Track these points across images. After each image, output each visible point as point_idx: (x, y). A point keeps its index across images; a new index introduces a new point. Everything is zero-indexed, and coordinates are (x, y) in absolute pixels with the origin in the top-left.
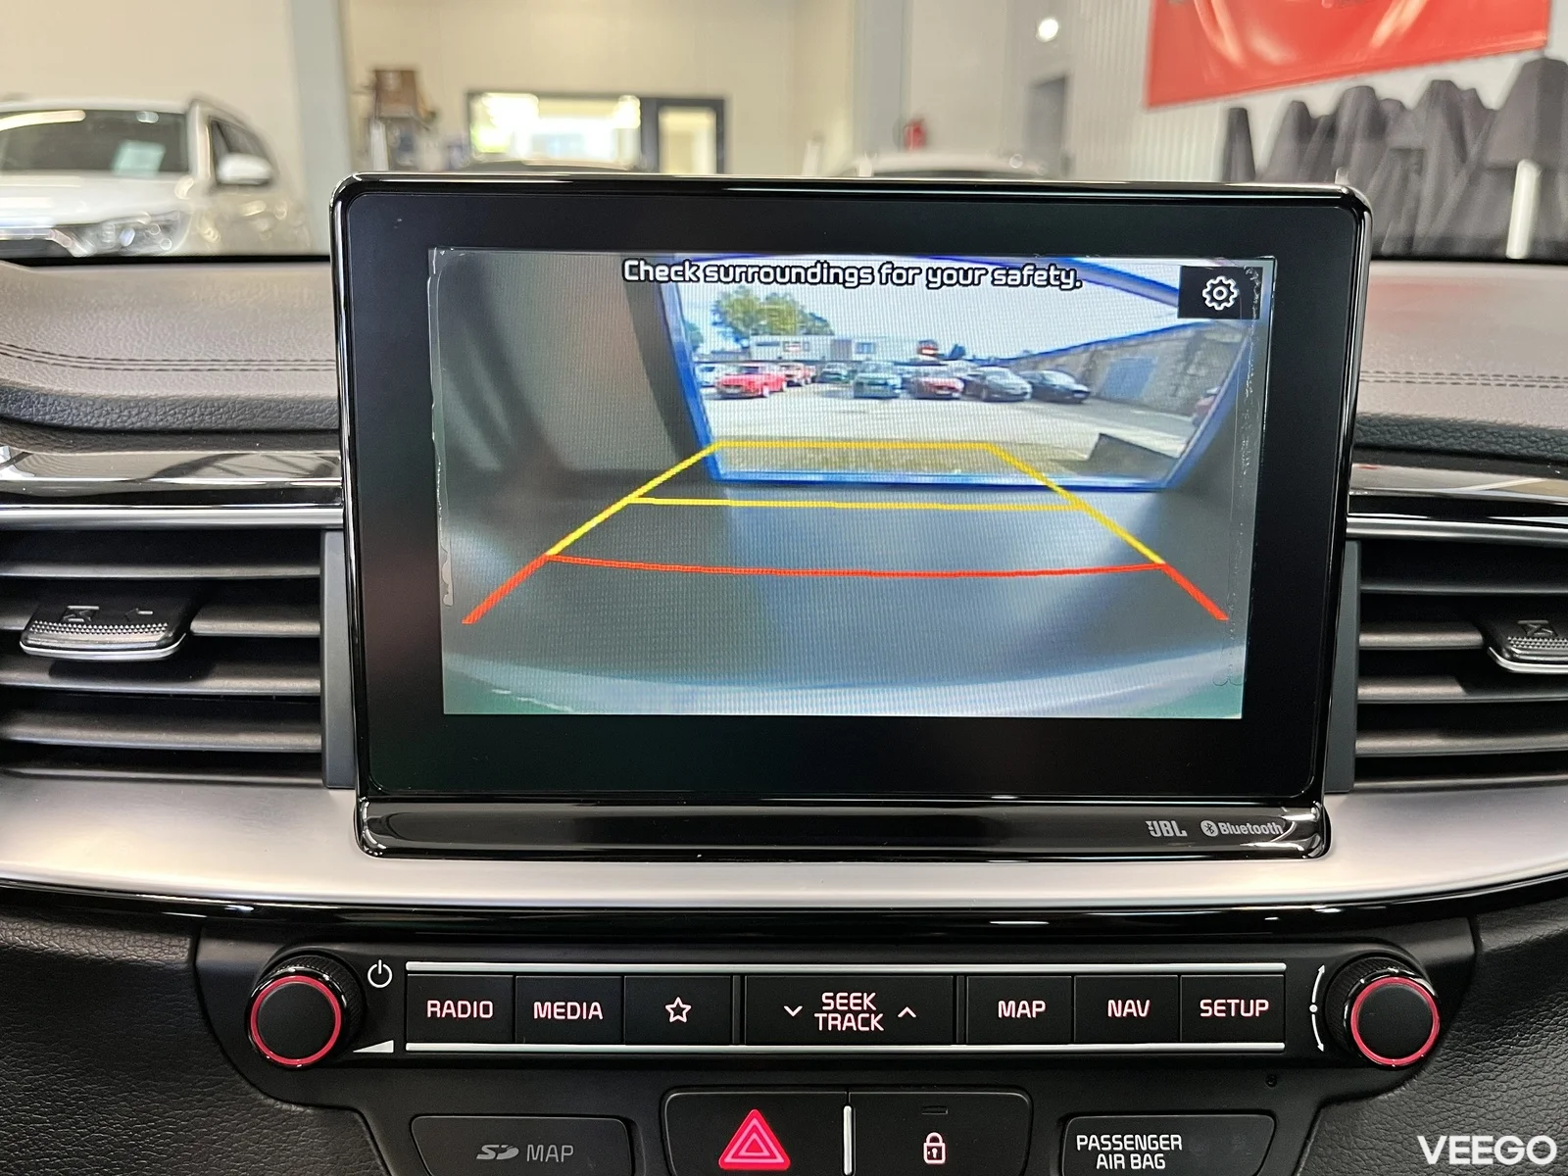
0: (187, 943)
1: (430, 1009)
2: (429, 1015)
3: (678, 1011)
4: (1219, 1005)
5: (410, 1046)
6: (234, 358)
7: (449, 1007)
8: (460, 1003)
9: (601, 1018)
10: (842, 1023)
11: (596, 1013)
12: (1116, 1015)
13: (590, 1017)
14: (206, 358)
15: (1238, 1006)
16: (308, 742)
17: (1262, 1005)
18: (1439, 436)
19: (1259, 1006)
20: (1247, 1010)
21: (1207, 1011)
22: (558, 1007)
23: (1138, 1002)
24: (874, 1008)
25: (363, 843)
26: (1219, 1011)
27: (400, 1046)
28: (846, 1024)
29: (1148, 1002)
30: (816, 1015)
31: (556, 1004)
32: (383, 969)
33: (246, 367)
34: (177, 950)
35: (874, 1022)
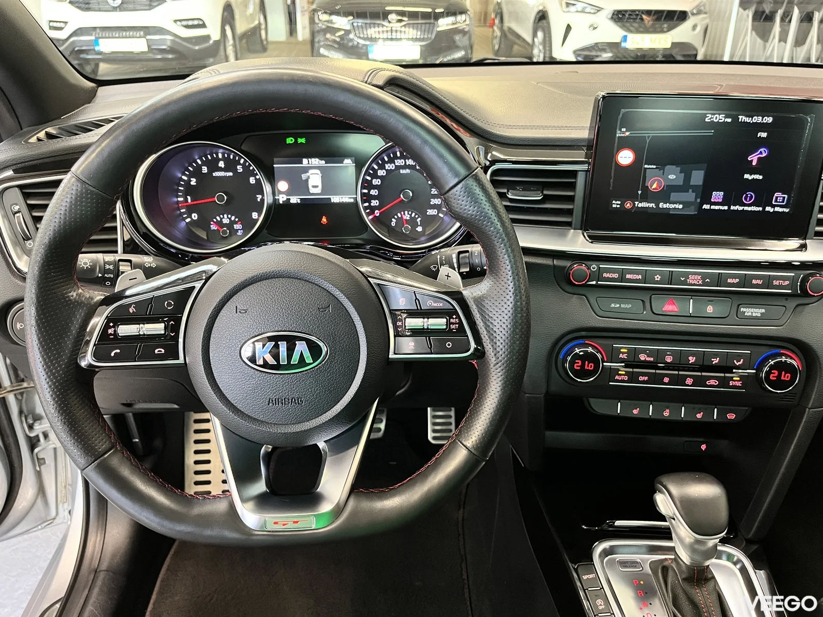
0: (552, 260)
1: (604, 275)
3: (658, 278)
5: (599, 283)
7: (608, 275)
8: (611, 274)
9: (641, 279)
10: (693, 282)
12: (754, 283)
13: (638, 278)
16: (569, 220)
17: (787, 283)
20: (784, 283)
21: (775, 283)
22: (632, 276)
23: (760, 280)
25: (587, 240)
26: (778, 283)
27: (597, 283)
30: (687, 280)
32: (595, 266)
34: (549, 261)
35: (700, 282)
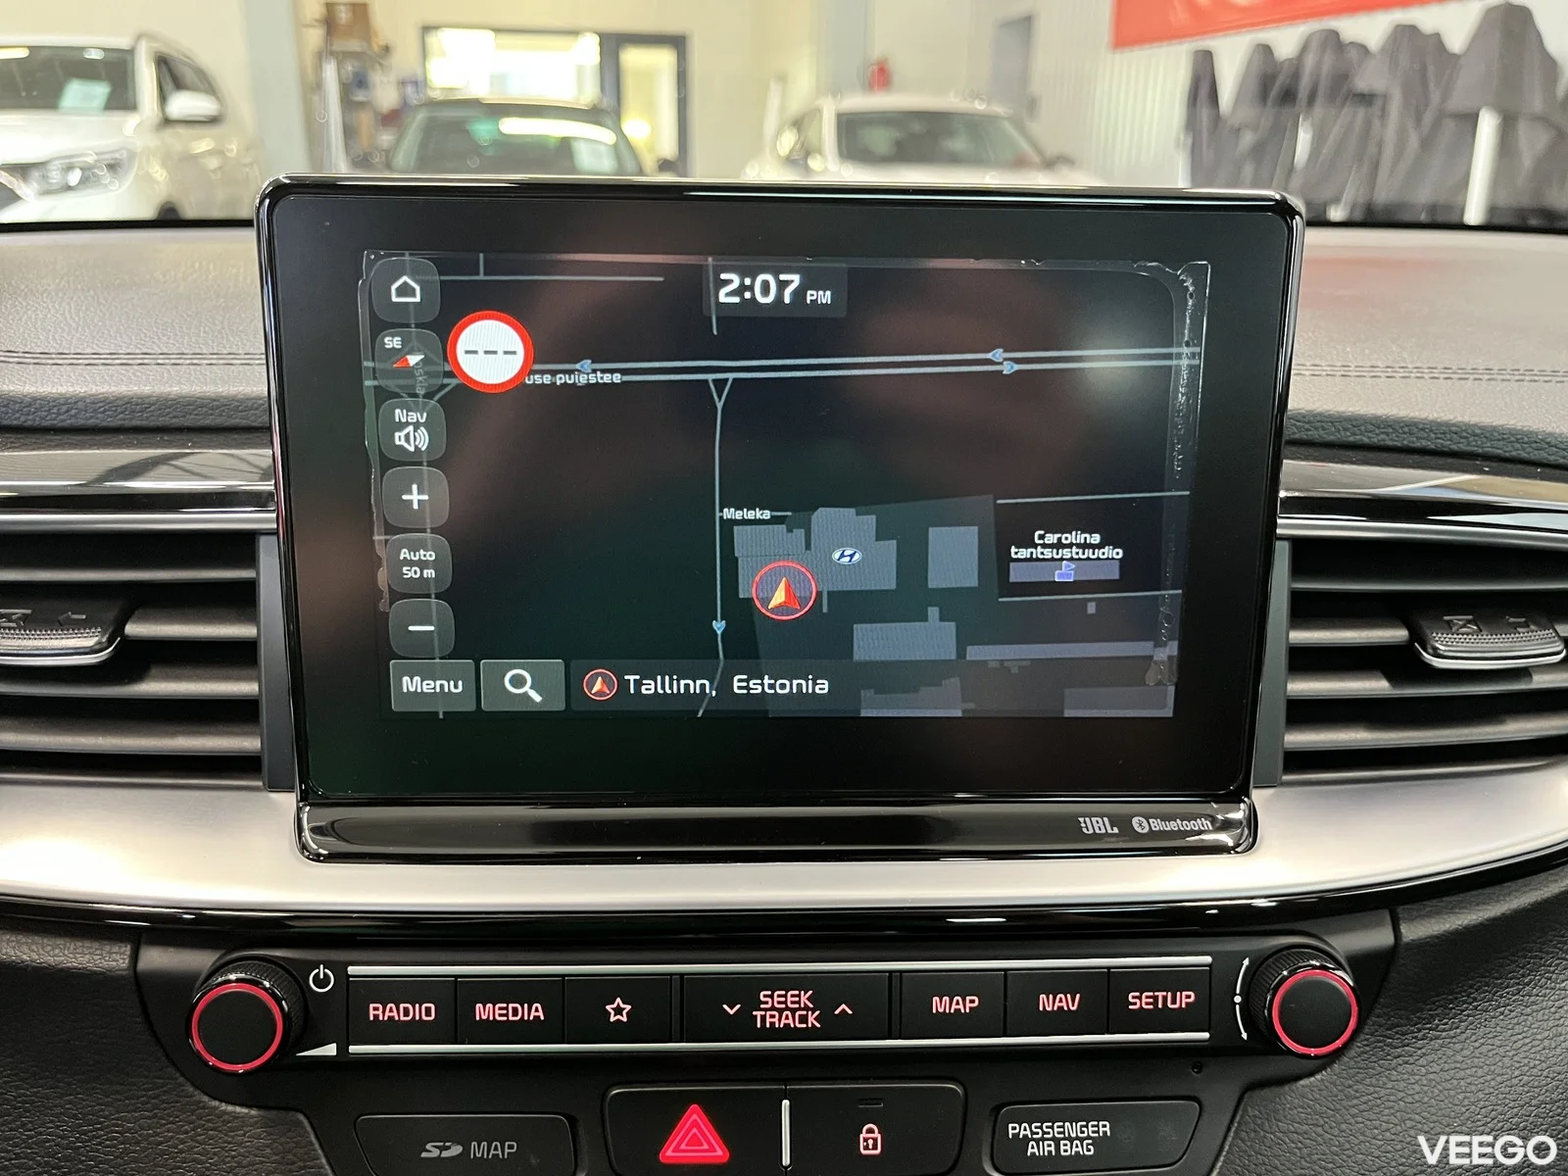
0: (127, 949)
1: (372, 1013)
2: (372, 1018)
3: (619, 1011)
4: (1147, 997)
5: (353, 1049)
6: (166, 351)
7: (391, 1010)
8: (402, 1006)
9: (542, 1018)
10: (780, 1020)
11: (537, 1014)
12: (1048, 1009)
13: (531, 1018)
14: (138, 351)
15: (1165, 998)
16: (247, 744)
17: (1188, 997)
18: (1370, 432)
19: (1186, 998)
20: (1174, 1002)
21: (1135, 1004)
22: (500, 1009)
23: (1069, 996)
24: (811, 1006)
25: (304, 847)
26: (1147, 1004)
27: (343, 1049)
28: (783, 1021)
29: (1078, 996)
30: (754, 1013)
31: (497, 1006)
32: (325, 974)
33: (178, 361)
34: (118, 957)
35: (811, 1019)
